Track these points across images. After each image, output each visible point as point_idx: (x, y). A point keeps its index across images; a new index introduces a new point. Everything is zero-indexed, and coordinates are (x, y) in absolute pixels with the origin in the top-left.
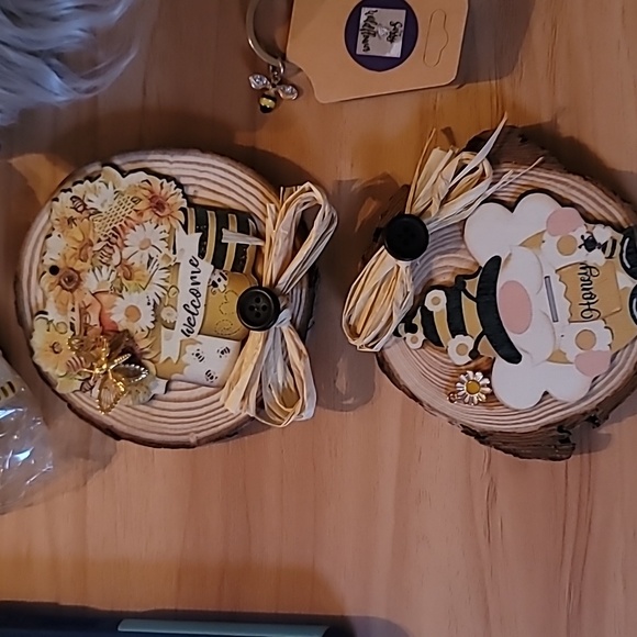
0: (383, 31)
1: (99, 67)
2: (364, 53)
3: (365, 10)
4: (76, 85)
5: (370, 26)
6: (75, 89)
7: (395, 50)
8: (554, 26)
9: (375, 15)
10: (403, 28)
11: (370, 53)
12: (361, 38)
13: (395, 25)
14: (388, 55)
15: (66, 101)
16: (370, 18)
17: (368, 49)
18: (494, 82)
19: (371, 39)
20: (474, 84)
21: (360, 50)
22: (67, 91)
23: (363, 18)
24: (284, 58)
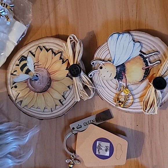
0: (103, 148)
1: (21, 156)
2: (98, 154)
3: (98, 142)
4: (15, 161)
5: (99, 147)
6: (15, 162)
7: (107, 154)
8: (151, 143)
9: (101, 144)
10: (109, 148)
11: (100, 154)
12: (97, 150)
13: (107, 147)
14: (105, 155)
15: (12, 165)
16: (99, 144)
17: (100, 153)
18: (135, 158)
19: (100, 150)
20: (130, 159)
21: (97, 153)
22: (13, 163)
23: (98, 144)
24: (75, 153)
